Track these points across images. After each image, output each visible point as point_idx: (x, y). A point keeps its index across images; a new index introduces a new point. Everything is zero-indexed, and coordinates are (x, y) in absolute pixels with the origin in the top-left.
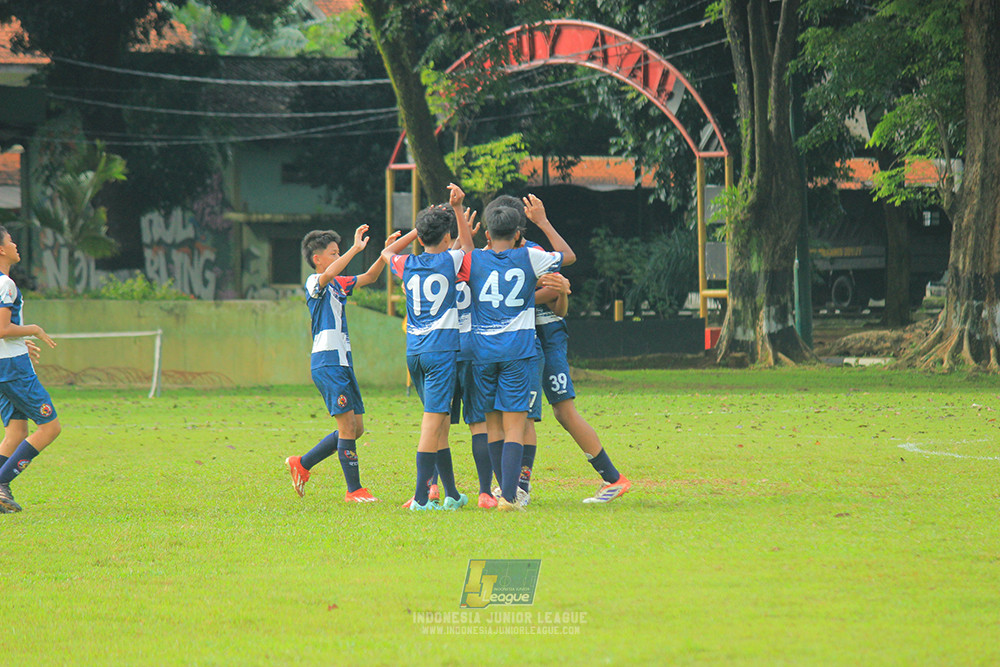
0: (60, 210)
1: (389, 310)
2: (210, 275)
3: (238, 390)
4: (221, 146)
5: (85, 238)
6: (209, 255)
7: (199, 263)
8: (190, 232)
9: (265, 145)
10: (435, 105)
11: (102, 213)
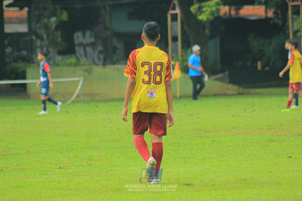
0: (43, 33)
2: (101, 56)
3: (113, 100)
4: (104, 7)
5: (53, 43)
6: (100, 48)
7: (97, 51)
8: (92, 40)
9: (121, 5)
11: (59, 33)
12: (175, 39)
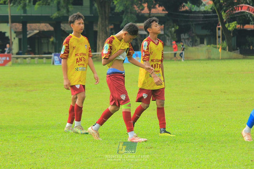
0: (169, 34)
1: (217, 48)
2: (191, 43)
3: (195, 60)
4: (192, 25)
5: (173, 38)
6: (191, 40)
7: (189, 42)
8: (188, 37)
9: (199, 24)
10: (224, 18)
11: (175, 34)
12: (219, 37)
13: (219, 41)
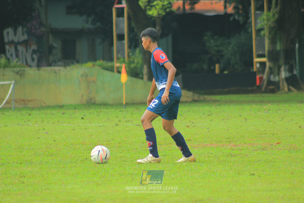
1: (115, 70)
2: (35, 56)
3: (48, 107)
6: (34, 47)
7: (30, 51)
8: (25, 37)
12: (121, 37)
13: (120, 50)
